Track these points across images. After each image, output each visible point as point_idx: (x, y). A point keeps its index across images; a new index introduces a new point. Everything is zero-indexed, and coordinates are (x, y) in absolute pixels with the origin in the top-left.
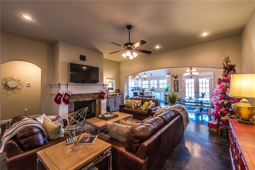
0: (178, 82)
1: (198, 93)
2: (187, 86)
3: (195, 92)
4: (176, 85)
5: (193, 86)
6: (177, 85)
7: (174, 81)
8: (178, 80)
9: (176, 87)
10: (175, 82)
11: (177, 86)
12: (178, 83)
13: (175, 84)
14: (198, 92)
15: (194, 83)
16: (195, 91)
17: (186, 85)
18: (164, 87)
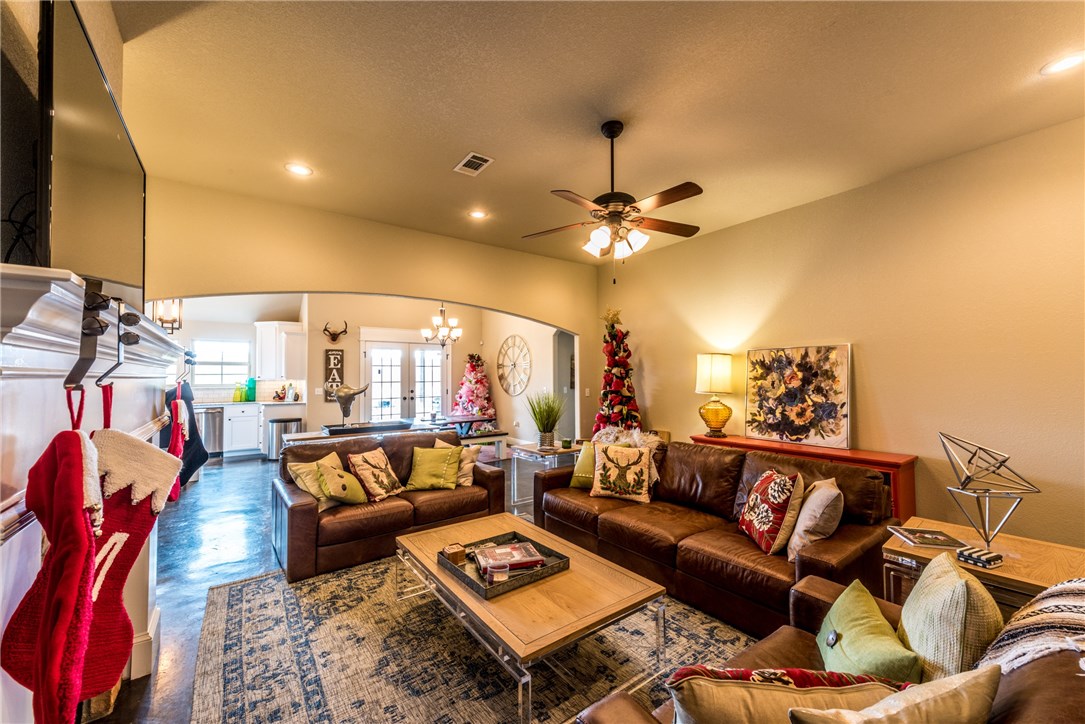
0: (342, 357)
1: (412, 398)
2: (376, 377)
3: (405, 398)
4: (334, 371)
5: (397, 375)
6: (337, 370)
7: (327, 351)
8: (342, 351)
9: (334, 380)
10: (332, 357)
11: (337, 376)
12: (341, 361)
13: (332, 366)
14: (411, 395)
15: (402, 366)
16: (402, 392)
17: (375, 370)
18: (228, 380)
